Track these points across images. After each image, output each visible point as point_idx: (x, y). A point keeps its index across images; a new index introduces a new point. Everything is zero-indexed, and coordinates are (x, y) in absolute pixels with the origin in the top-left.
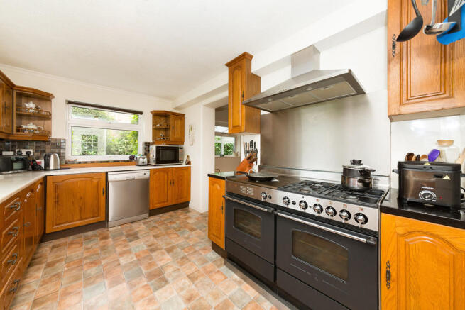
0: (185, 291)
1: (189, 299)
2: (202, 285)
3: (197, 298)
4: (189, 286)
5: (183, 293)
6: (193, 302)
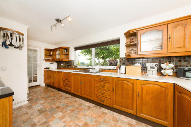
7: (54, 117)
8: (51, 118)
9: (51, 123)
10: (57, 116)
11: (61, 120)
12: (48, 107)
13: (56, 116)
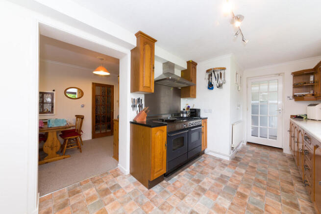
0: (195, 198)
1: (199, 195)
2: (186, 190)
3: (196, 191)
4: (190, 197)
5: (196, 198)
6: (199, 192)
7: (216, 197)
8: (213, 194)
9: (204, 196)
10: (220, 201)
11: (211, 208)
12: (236, 182)
13: (220, 199)
